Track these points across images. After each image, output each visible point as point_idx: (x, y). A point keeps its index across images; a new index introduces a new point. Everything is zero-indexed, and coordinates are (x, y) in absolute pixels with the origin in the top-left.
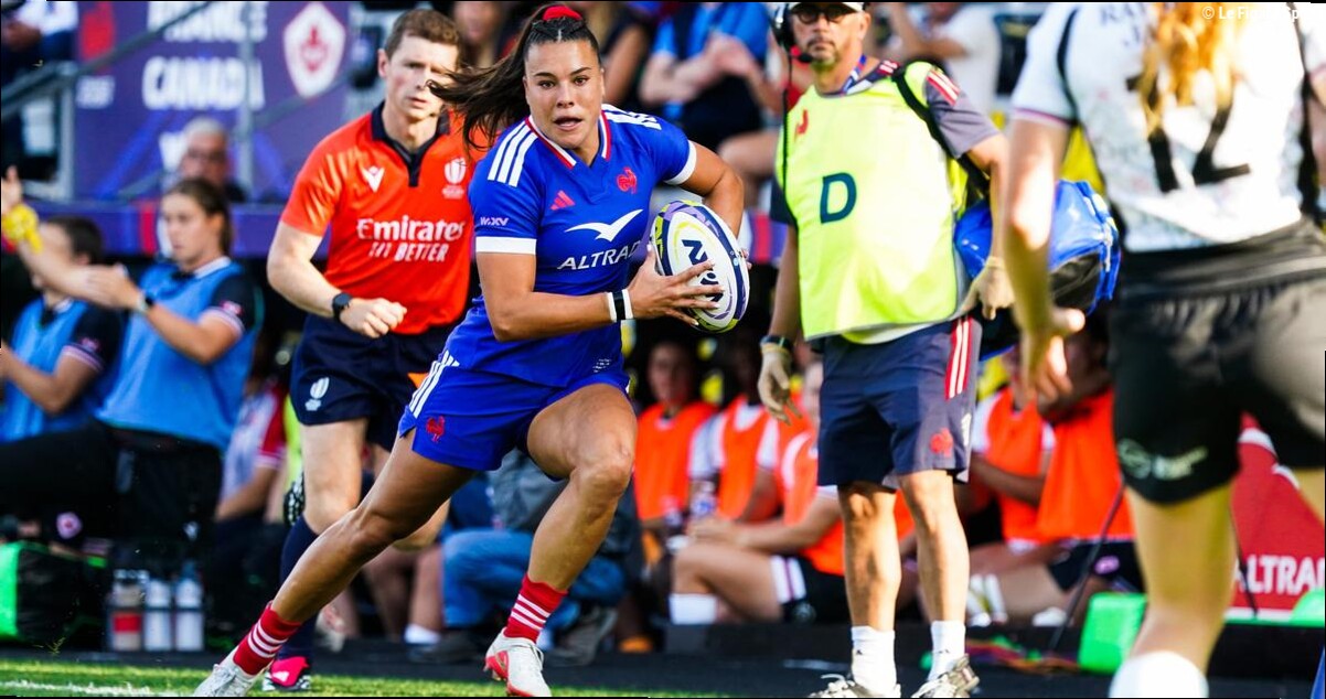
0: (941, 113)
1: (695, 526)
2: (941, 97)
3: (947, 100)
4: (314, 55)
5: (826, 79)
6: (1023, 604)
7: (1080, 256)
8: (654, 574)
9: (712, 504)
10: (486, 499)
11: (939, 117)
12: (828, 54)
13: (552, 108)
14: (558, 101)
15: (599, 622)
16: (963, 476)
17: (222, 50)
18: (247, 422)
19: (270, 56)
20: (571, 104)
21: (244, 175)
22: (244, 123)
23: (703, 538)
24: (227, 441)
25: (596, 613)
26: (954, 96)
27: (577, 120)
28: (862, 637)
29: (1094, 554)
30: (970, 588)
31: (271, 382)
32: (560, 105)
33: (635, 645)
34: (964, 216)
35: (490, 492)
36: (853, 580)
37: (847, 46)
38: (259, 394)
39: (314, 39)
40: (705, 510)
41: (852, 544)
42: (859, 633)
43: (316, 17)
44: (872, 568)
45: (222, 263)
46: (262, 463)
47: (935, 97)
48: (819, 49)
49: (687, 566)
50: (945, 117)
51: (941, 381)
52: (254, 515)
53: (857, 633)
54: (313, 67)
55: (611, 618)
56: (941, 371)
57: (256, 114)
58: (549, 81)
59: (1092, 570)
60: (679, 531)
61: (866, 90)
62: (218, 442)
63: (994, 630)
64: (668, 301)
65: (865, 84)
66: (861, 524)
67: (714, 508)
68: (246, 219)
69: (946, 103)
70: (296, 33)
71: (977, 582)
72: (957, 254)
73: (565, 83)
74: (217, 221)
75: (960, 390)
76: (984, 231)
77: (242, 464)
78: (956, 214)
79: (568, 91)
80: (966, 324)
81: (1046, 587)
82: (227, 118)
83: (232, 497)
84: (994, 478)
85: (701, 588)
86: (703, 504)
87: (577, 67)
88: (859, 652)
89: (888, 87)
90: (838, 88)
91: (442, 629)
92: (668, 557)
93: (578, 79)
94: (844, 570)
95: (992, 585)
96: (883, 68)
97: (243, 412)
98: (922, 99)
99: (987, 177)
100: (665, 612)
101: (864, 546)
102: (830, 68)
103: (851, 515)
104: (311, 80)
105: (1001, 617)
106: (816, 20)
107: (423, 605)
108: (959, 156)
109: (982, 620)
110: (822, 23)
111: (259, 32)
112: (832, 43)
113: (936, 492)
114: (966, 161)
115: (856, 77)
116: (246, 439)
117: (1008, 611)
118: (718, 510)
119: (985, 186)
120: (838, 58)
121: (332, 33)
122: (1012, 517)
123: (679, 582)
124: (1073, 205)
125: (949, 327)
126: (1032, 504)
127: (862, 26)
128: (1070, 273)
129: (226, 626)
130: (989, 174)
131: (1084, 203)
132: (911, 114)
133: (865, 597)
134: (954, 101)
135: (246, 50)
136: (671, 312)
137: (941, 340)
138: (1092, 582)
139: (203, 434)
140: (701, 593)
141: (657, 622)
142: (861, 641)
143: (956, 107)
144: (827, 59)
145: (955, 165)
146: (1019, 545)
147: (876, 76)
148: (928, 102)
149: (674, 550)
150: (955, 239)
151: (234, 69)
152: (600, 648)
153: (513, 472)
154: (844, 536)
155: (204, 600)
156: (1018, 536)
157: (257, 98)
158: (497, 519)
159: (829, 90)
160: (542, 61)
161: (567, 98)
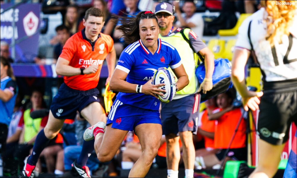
0: (193, 42)
1: (128, 145)
2: (193, 38)
3: (194, 38)
4: (31, 25)
5: (164, 32)
6: (210, 164)
7: (227, 78)
8: (118, 156)
9: (132, 139)
10: (75, 138)
11: (192, 43)
12: (164, 26)
13: (146, 36)
14: (147, 34)
15: (104, 169)
16: (195, 133)
17: (8, 24)
18: (15, 118)
19: (19, 25)
20: (150, 35)
21: (13, 56)
22: (13, 42)
23: (130, 147)
24: (9, 123)
25: (103, 166)
26: (196, 37)
27: (152, 39)
28: (170, 172)
29: (227, 151)
30: (195, 160)
31: (21, 108)
32: (147, 35)
33: (113, 174)
34: (198, 67)
35: (76, 136)
36: (168, 158)
37: (169, 24)
38: (18, 111)
39: (31, 21)
40: (130, 140)
41: (168, 149)
42: (170, 171)
43: (31, 15)
44: (173, 155)
45: (7, 78)
46: (18, 129)
47: (191, 37)
48: (162, 24)
49: (126, 155)
50: (194, 42)
51: (192, 109)
52: (16, 142)
53: (169, 171)
54: (31, 28)
55: (107, 168)
56: (192, 106)
57: (16, 40)
58: (145, 29)
59: (227, 155)
60: (124, 146)
61: (174, 35)
62: (7, 123)
63: (202, 170)
64: (152, 91)
65: (173, 34)
66: (170, 144)
67: (133, 140)
68: (14, 67)
69: (194, 39)
70: (26, 20)
71: (198, 159)
72: (196, 78)
73: (149, 30)
74: (6, 68)
75: (196, 111)
76: (203, 72)
77: (13, 129)
78: (195, 67)
79: (149, 32)
80: (198, 95)
81: (215, 159)
82: (9, 41)
83: (10, 137)
84: (203, 133)
85: (129, 160)
86: (130, 139)
87: (152, 26)
88: (169, 176)
89: (179, 35)
90: (167, 34)
91: (64, 170)
92: (121, 152)
93: (152, 29)
94: (166, 155)
95: (201, 159)
96: (178, 30)
97: (13, 116)
98: (188, 38)
99: (203, 58)
100: (120, 166)
101: (171, 150)
102: (165, 29)
103: (168, 142)
104: (30, 32)
105: (204, 167)
106: (161, 17)
107: (59, 165)
108: (197, 52)
109: (199, 168)
110: (163, 18)
111: (17, 19)
112: (165, 23)
113: (188, 137)
114: (199, 54)
115: (171, 32)
116: (14, 123)
117: (206, 165)
118: (134, 140)
119: (203, 60)
120: (167, 27)
121: (35, 20)
122: (208, 142)
123: (124, 158)
124: (225, 65)
125: (194, 95)
126: (212, 139)
127: (172, 19)
128: (224, 82)
129: (9, 170)
130: (204, 57)
131: (227, 65)
132: (185, 41)
133: (171, 162)
134: (196, 39)
135: (13, 24)
136: (152, 94)
137: (192, 99)
138: (227, 158)
139: (3, 121)
140: (130, 161)
141: (118, 168)
142: (170, 173)
143: (196, 40)
144: (164, 27)
145: (195, 54)
146: (209, 149)
147: (176, 32)
148: (189, 39)
149: (123, 151)
150: (196, 73)
151: (10, 29)
152: (104, 175)
153: (82, 131)
154: (166, 147)
155: (3, 163)
156: (209, 147)
157: (16, 36)
158: (78, 143)
159: (164, 35)
160: (143, 24)
161: (149, 33)
